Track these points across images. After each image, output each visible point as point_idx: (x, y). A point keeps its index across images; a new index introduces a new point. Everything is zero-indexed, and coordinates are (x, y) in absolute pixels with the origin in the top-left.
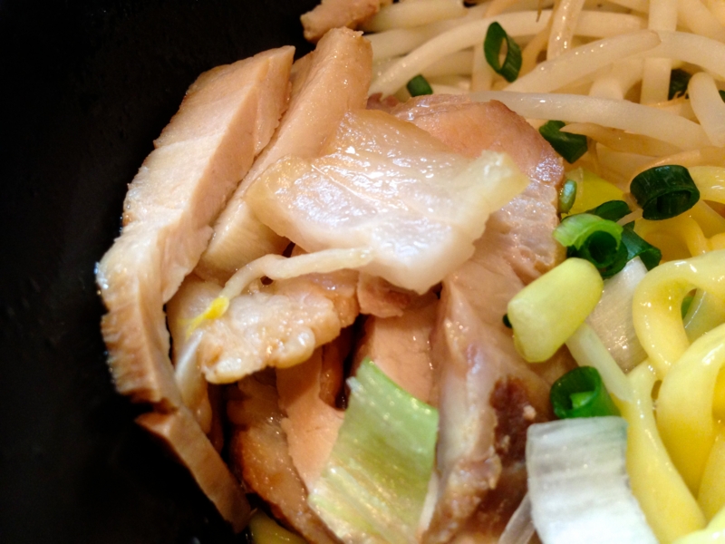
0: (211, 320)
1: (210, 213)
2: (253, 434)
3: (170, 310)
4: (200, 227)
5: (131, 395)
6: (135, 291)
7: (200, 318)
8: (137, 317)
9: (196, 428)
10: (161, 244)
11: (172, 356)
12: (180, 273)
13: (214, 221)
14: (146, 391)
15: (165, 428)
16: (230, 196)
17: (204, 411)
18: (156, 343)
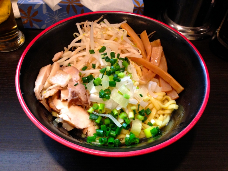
0: (45, 93)
1: (43, 83)
2: (50, 103)
3: (41, 93)
4: (43, 85)
5: (39, 100)
6: (37, 91)
7: (44, 93)
8: (38, 93)
9: (45, 102)
10: (39, 87)
11: (42, 96)
12: (41, 89)
13: (44, 84)
14: (40, 99)
15: (41, 102)
16: (45, 82)
17: (45, 101)
18: (40, 95)
